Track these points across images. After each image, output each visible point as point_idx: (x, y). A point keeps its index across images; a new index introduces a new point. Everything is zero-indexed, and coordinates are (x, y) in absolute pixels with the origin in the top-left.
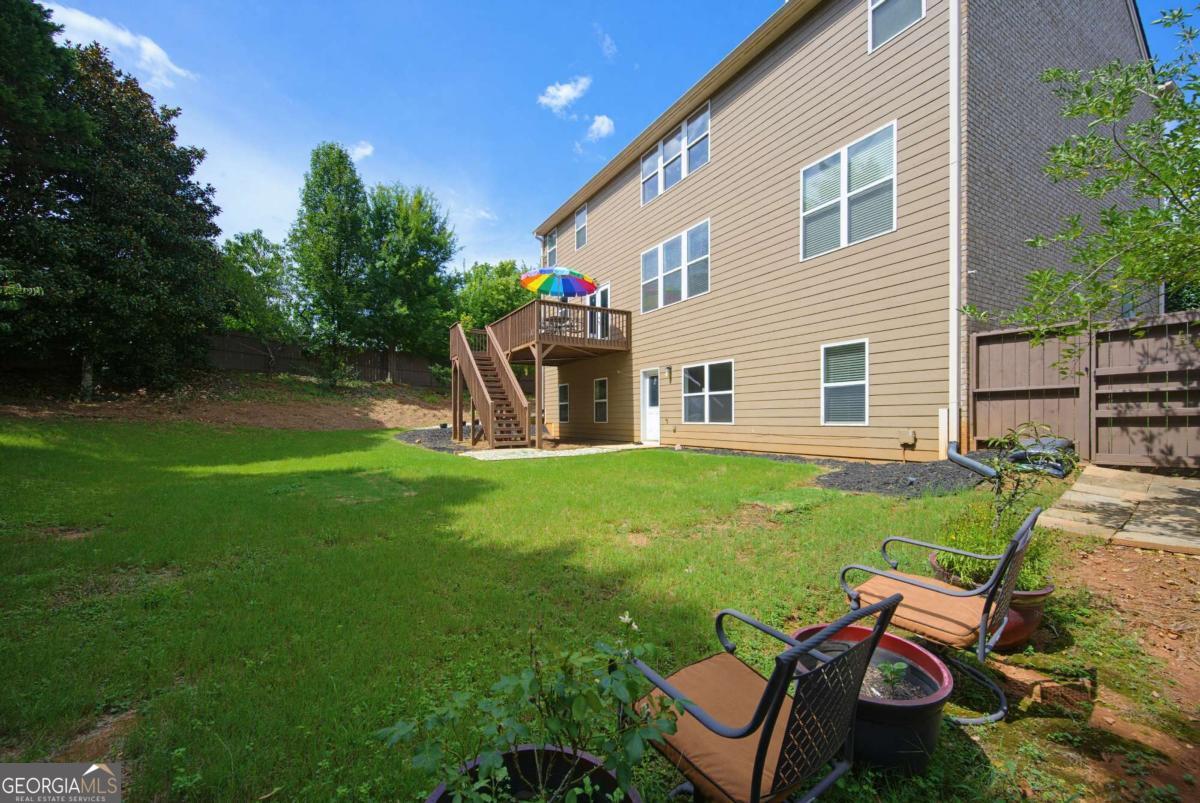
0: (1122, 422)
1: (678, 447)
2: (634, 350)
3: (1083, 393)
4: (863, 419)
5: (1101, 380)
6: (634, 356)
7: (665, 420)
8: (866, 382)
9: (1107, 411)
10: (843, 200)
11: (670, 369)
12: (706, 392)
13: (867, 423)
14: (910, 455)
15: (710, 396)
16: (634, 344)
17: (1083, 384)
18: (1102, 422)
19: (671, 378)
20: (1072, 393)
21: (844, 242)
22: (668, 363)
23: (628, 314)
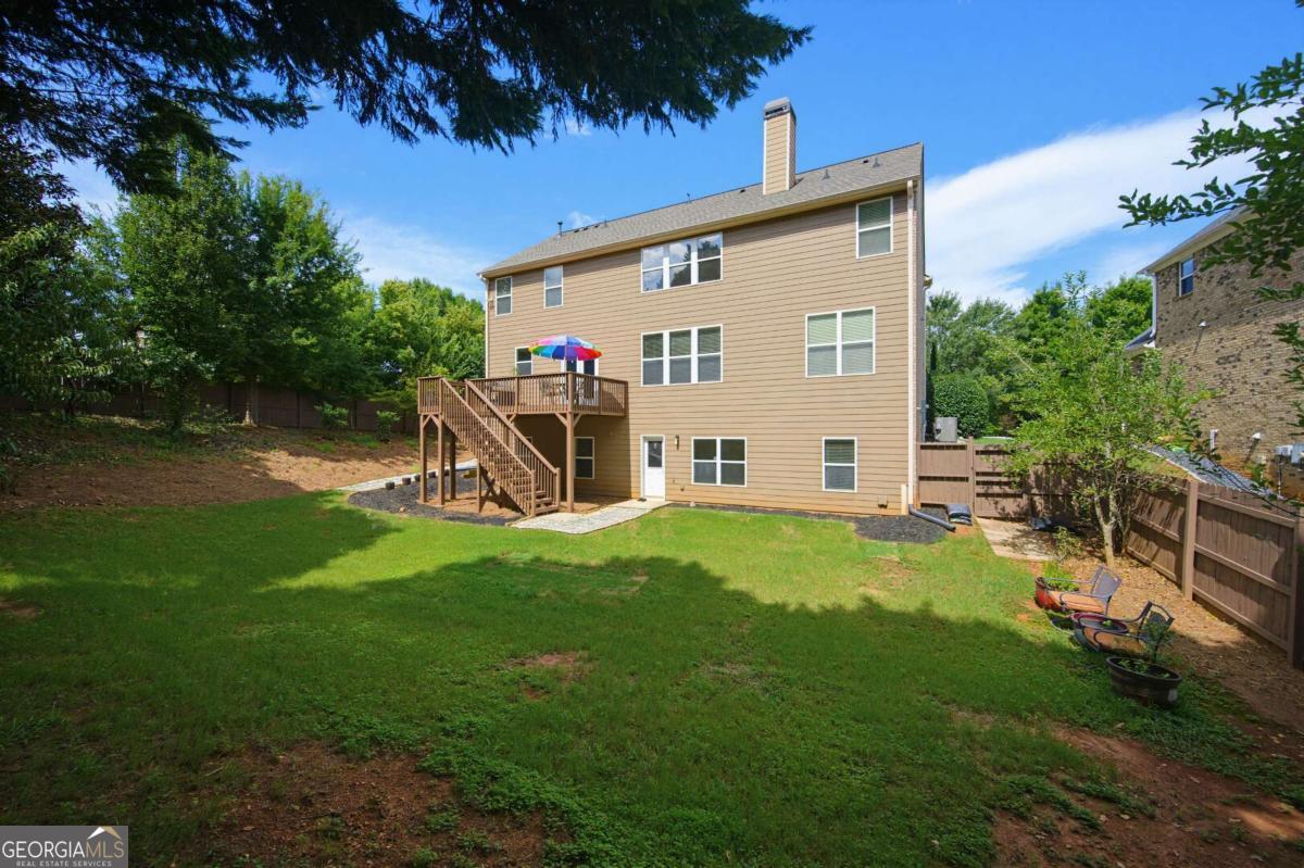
0: (986, 495)
1: (692, 504)
2: (631, 416)
3: (971, 479)
4: (853, 488)
5: (978, 474)
6: (631, 421)
7: (671, 481)
8: (855, 465)
9: (980, 489)
10: (839, 344)
11: (678, 437)
12: (718, 460)
13: (856, 491)
14: (883, 512)
15: (723, 465)
16: (630, 411)
17: (971, 476)
18: (978, 495)
19: (678, 445)
20: (966, 479)
21: (839, 373)
22: (677, 432)
23: (625, 383)
